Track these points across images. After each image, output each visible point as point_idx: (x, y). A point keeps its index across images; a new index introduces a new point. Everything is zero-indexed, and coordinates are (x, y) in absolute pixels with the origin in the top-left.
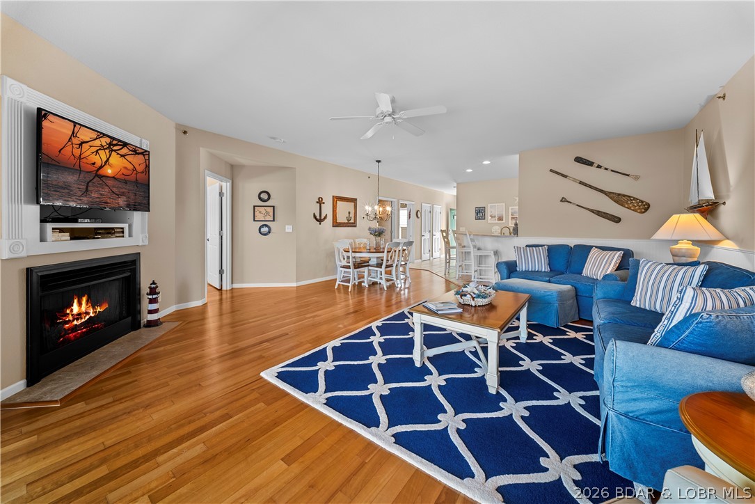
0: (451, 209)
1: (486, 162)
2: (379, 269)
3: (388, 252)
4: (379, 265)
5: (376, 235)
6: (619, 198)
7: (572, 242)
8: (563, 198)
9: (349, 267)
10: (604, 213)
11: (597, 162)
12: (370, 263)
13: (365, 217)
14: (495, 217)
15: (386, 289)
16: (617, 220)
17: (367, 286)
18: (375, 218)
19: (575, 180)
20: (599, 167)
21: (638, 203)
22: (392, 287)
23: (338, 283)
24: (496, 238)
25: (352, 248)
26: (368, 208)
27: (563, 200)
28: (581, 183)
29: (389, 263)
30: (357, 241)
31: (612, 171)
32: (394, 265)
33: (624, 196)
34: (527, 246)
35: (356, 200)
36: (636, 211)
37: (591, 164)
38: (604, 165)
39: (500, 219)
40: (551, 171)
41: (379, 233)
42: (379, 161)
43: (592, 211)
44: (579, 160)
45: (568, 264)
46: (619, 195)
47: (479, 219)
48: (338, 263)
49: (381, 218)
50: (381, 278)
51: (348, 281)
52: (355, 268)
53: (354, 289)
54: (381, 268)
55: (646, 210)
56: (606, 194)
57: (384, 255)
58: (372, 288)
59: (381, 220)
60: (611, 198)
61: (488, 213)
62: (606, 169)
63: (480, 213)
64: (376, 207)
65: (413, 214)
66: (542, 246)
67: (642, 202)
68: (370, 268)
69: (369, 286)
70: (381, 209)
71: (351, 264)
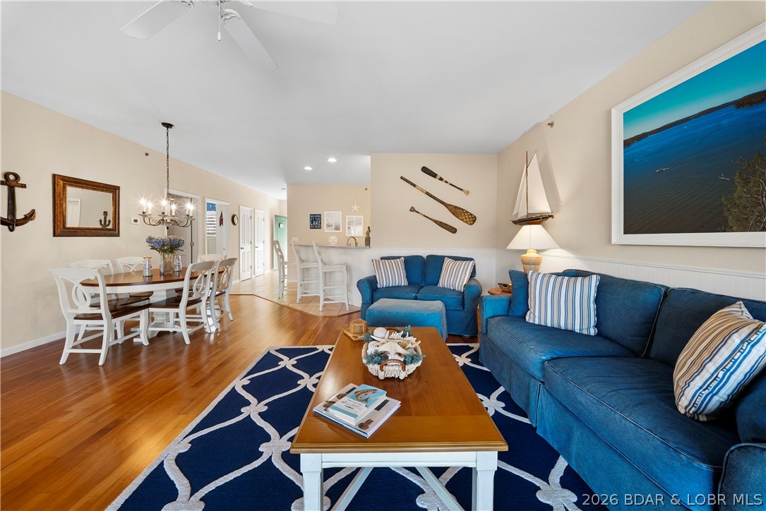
0: (275, 216)
1: (332, 160)
2: (172, 311)
3: (191, 279)
4: (173, 302)
5: (165, 251)
6: (456, 211)
7: (424, 253)
8: (412, 207)
9: (99, 317)
10: (445, 224)
11: (440, 175)
12: (153, 300)
13: (140, 219)
14: (331, 226)
15: (187, 341)
16: (453, 230)
17: (146, 343)
18: (162, 221)
19: (422, 190)
20: (441, 179)
21: (469, 215)
22: (198, 336)
23: (67, 351)
24: (344, 250)
25: (107, 277)
26: (147, 204)
27: (412, 210)
28: (427, 193)
29: (194, 297)
30: (121, 262)
31: (451, 184)
32: (204, 299)
33: (459, 208)
34: (382, 258)
35: (118, 188)
36: (466, 222)
37: (434, 175)
38: (445, 179)
39: (337, 228)
40: (402, 178)
41: (170, 247)
42: (168, 126)
43: (436, 222)
44: (425, 170)
45: (424, 275)
46: (456, 207)
47: (315, 228)
48: (68, 312)
49: (174, 222)
50: (177, 323)
51: (97, 343)
52: (114, 316)
53: (114, 357)
54: (177, 306)
55: (474, 221)
56: (446, 206)
57: (185, 285)
58: (159, 345)
59: (173, 224)
60: (449, 210)
61: (325, 221)
62: (446, 182)
63: (315, 221)
64: (164, 203)
65: (227, 220)
66: (399, 257)
67: (471, 215)
68: (151, 310)
69: (151, 340)
70: (174, 207)
71: (104, 310)
